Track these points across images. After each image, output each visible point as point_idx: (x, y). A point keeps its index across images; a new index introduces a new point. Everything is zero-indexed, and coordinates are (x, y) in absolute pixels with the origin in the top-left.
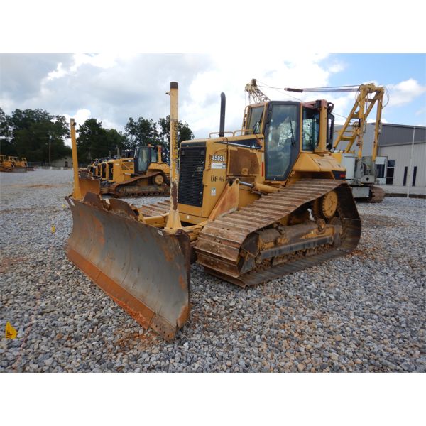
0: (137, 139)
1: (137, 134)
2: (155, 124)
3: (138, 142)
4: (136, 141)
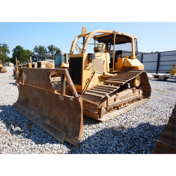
4: (38, 55)
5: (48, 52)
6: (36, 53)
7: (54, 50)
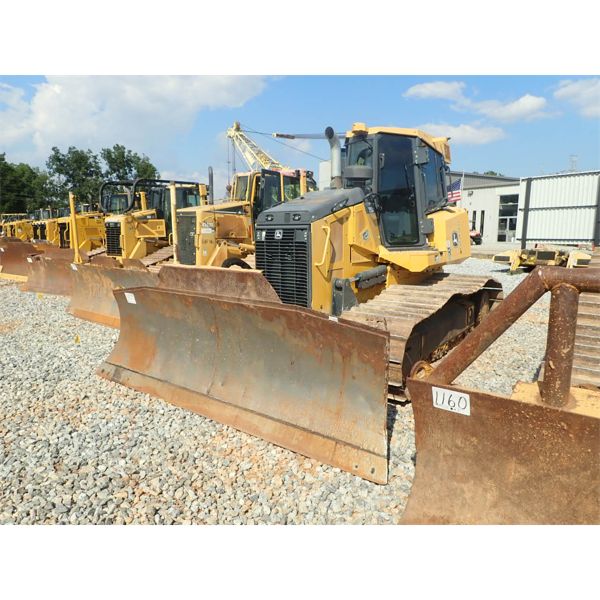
0: (68, 181)
1: (67, 173)
2: (95, 157)
3: (70, 185)
4: (66, 184)
5: (103, 172)
6: (57, 175)
7: (130, 167)
